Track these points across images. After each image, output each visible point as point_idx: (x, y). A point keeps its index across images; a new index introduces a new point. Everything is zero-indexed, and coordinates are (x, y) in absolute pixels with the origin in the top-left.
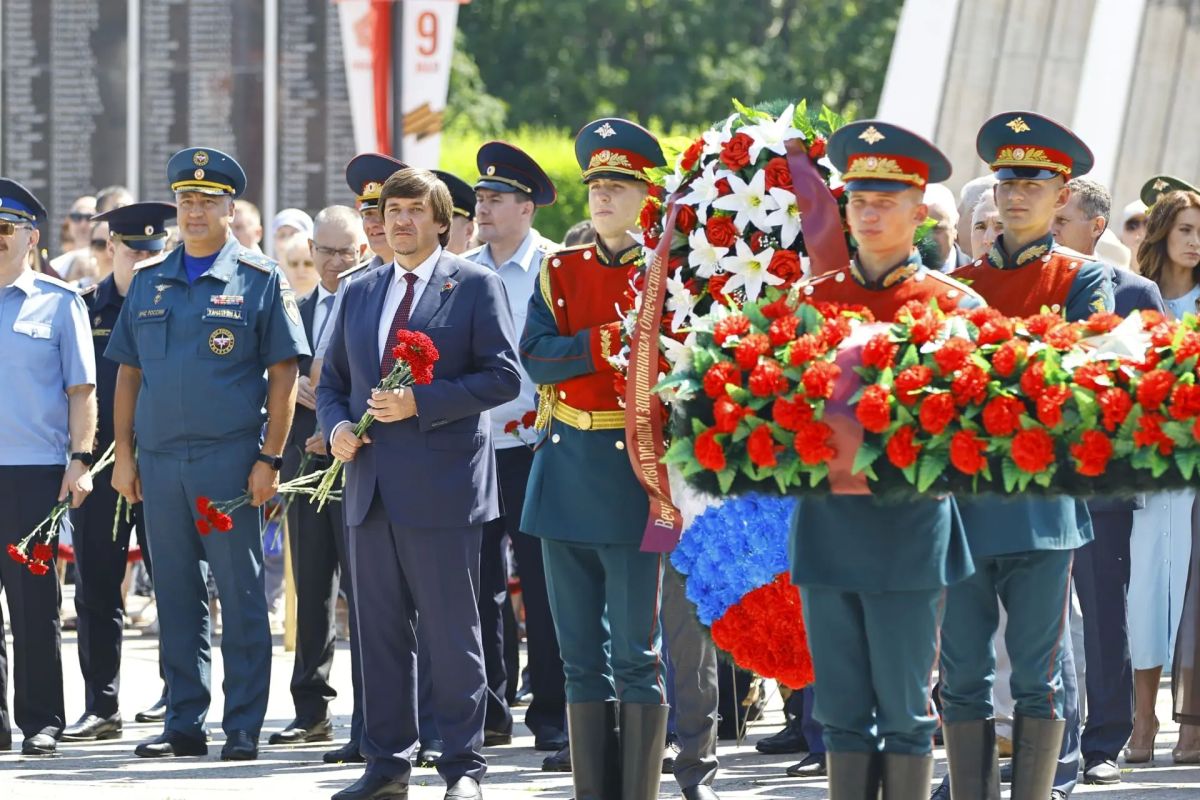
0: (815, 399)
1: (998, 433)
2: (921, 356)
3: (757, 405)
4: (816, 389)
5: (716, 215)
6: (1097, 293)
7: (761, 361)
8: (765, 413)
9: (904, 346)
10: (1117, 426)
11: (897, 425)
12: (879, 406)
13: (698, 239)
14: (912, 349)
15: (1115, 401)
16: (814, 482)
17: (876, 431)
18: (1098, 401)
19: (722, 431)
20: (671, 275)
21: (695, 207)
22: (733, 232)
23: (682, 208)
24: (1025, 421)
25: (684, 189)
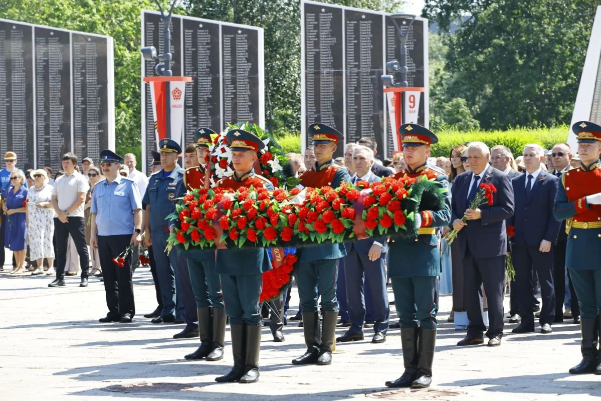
0: (209, 220)
1: (260, 228)
2: (239, 205)
3: (193, 223)
4: (209, 217)
5: (222, 159)
6: (342, 178)
7: (195, 208)
8: (195, 225)
9: (234, 202)
10: (293, 225)
11: (231, 227)
12: (225, 222)
13: (217, 166)
14: (237, 203)
15: (292, 218)
16: (211, 246)
17: (226, 229)
18: (287, 218)
19: (183, 231)
20: (211, 178)
21: (217, 156)
22: (227, 164)
23: (213, 157)
24: (267, 225)
25: (214, 151)
